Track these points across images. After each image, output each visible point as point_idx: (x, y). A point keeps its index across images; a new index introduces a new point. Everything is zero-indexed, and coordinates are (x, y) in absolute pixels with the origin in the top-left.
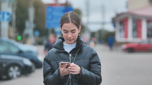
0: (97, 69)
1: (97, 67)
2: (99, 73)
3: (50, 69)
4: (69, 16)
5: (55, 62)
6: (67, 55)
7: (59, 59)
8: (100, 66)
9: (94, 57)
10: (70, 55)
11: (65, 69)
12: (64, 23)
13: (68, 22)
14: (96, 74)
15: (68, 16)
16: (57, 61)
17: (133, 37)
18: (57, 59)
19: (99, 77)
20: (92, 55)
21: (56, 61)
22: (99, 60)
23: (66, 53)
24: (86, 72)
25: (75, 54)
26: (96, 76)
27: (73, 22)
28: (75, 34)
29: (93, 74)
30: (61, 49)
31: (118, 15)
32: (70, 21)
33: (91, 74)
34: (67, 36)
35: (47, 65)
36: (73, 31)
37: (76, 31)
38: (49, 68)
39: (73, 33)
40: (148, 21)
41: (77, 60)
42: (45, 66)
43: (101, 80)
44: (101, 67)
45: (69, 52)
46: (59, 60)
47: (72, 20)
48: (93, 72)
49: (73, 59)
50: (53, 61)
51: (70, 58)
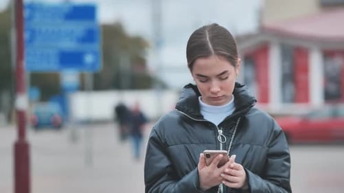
3: (167, 167)
4: (208, 39)
5: (182, 146)
6: (211, 129)
7: (192, 139)
10: (220, 132)
11: (214, 169)
12: (196, 59)
15: (205, 37)
16: (187, 145)
18: (187, 140)
20: (272, 135)
21: (183, 143)
23: (209, 125)
24: (257, 182)
25: (231, 129)
27: (219, 55)
28: (228, 81)
30: (197, 114)
32: (213, 51)
33: (270, 188)
34: (209, 89)
35: (159, 154)
36: (222, 76)
37: (229, 74)
38: (164, 163)
39: (221, 79)
40: (328, 55)
41: (240, 144)
42: (153, 158)
45: (217, 124)
46: (192, 143)
47: (215, 50)
49: (227, 143)
50: (176, 144)
51: (219, 138)
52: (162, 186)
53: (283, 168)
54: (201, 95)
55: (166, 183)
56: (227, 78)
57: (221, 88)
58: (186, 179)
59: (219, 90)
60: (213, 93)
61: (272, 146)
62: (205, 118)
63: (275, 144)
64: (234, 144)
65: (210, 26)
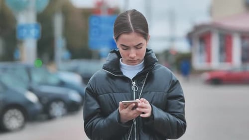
0: (179, 109)
1: (180, 104)
2: (182, 116)
3: (97, 109)
4: (130, 21)
6: (128, 82)
7: (114, 89)
8: (182, 103)
9: (174, 88)
10: (134, 83)
12: (121, 34)
13: (128, 31)
14: (177, 117)
16: (111, 94)
17: (221, 61)
18: (111, 91)
19: (182, 122)
21: (108, 93)
22: (182, 93)
23: (126, 79)
24: (160, 114)
25: (141, 81)
26: (177, 122)
27: (137, 32)
29: (171, 116)
30: (117, 72)
31: (197, 28)
32: (133, 30)
33: (169, 117)
34: (128, 55)
35: (92, 100)
36: (138, 47)
37: (142, 45)
38: (96, 106)
41: (147, 92)
42: (88, 103)
43: (184, 127)
44: (184, 105)
45: (131, 78)
46: (114, 92)
47: (135, 29)
48: (172, 113)
49: (139, 91)
50: (103, 94)
51: (133, 88)
52: (95, 121)
53: (179, 106)
54: (121, 57)
55: (98, 119)
56: (141, 48)
57: (137, 54)
58: (111, 116)
59: (136, 56)
60: (131, 57)
61: (171, 92)
62: (124, 74)
63: (172, 90)
64: (144, 91)
65: (131, 11)
